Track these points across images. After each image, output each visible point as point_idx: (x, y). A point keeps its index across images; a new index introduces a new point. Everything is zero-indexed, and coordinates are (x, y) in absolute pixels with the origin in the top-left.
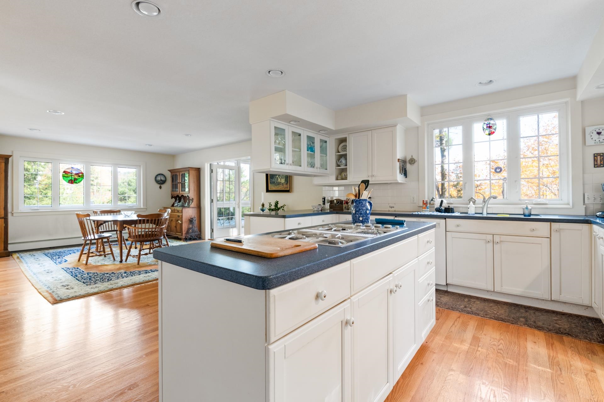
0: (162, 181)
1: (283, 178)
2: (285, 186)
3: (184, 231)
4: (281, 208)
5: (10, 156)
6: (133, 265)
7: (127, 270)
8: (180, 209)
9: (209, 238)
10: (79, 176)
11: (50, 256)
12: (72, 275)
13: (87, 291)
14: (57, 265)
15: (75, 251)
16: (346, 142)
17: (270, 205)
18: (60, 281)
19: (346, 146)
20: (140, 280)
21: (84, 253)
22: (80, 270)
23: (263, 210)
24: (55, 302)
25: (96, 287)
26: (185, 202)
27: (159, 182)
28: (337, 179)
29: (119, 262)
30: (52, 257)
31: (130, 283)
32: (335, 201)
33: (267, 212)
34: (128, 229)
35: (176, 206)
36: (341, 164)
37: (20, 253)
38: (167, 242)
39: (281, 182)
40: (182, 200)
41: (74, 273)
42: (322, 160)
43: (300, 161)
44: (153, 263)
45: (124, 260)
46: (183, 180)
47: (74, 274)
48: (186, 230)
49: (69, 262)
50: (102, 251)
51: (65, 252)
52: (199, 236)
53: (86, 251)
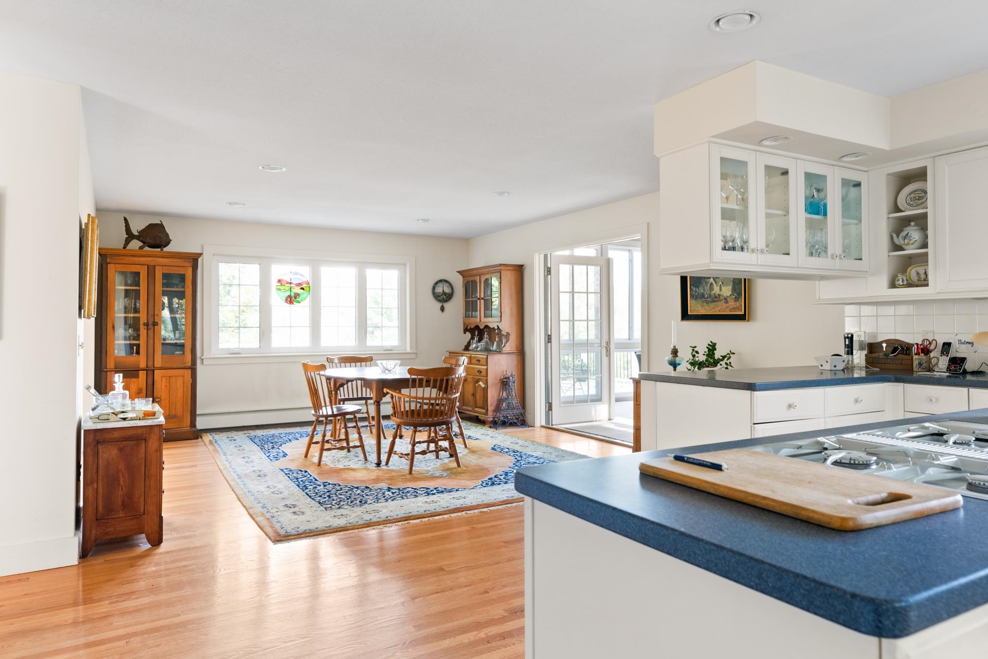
0: (445, 295)
1: (727, 285)
2: (732, 303)
3: (491, 406)
4: (723, 360)
5: (201, 254)
6: (400, 474)
7: (391, 485)
8: (482, 356)
9: (544, 423)
10: (303, 289)
11: (259, 444)
12: (298, 486)
13: (329, 522)
14: (272, 463)
15: (297, 434)
16: (926, 180)
17: (694, 353)
18: (281, 496)
19: (926, 192)
20: (419, 510)
21: (314, 440)
22: (311, 476)
23: (674, 365)
24: (278, 539)
25: (342, 515)
26: (492, 340)
27: (439, 296)
28: (893, 285)
29: (375, 465)
30: (262, 444)
31: (401, 513)
32: (884, 345)
33: (684, 368)
34: (392, 397)
35: (472, 350)
36: (908, 244)
37: (213, 434)
38: (460, 427)
39: (721, 293)
40: (486, 335)
41: (302, 481)
42: (846, 235)
43: (787, 242)
44: (438, 474)
45: (383, 463)
46: (489, 293)
47: (301, 483)
48: (495, 404)
49: (291, 458)
50: (343, 440)
51: (282, 436)
52: (521, 418)
53: (318, 438)
